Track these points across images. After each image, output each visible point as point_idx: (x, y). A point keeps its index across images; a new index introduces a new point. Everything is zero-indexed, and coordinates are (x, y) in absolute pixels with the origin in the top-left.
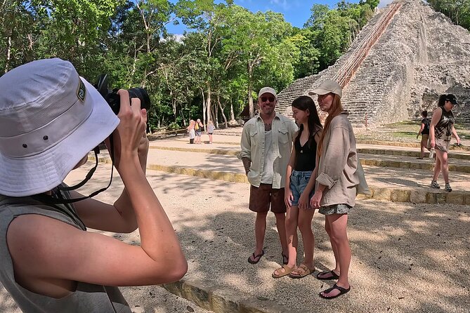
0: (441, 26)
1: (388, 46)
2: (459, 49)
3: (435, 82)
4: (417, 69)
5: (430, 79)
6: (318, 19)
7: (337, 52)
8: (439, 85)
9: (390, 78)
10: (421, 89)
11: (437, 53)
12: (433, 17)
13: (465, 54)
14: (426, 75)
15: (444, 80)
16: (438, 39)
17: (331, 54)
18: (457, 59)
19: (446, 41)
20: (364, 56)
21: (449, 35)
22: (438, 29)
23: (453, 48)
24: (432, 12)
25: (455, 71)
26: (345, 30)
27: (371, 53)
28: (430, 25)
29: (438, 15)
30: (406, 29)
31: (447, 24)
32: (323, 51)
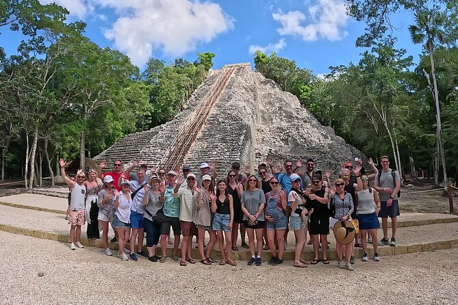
0: (272, 92)
1: (232, 106)
2: (291, 113)
3: (277, 143)
4: (258, 130)
5: (273, 140)
6: (153, 73)
7: (171, 109)
8: (281, 146)
9: (242, 138)
10: (265, 150)
11: (270, 116)
12: (265, 83)
13: (297, 117)
14: (268, 136)
15: (285, 141)
16: (270, 103)
17: (165, 110)
18: (289, 122)
19: (277, 105)
20: (207, 114)
21: (281, 100)
22: (270, 94)
23: (285, 112)
24: (263, 78)
25: (296, 132)
26: (179, 88)
27: (214, 111)
28: (262, 90)
29: (269, 82)
30: (243, 91)
31: (277, 89)
32: (157, 106)
